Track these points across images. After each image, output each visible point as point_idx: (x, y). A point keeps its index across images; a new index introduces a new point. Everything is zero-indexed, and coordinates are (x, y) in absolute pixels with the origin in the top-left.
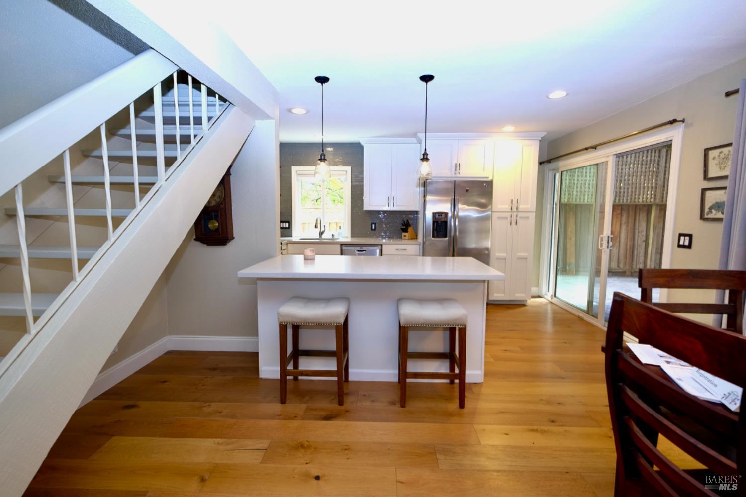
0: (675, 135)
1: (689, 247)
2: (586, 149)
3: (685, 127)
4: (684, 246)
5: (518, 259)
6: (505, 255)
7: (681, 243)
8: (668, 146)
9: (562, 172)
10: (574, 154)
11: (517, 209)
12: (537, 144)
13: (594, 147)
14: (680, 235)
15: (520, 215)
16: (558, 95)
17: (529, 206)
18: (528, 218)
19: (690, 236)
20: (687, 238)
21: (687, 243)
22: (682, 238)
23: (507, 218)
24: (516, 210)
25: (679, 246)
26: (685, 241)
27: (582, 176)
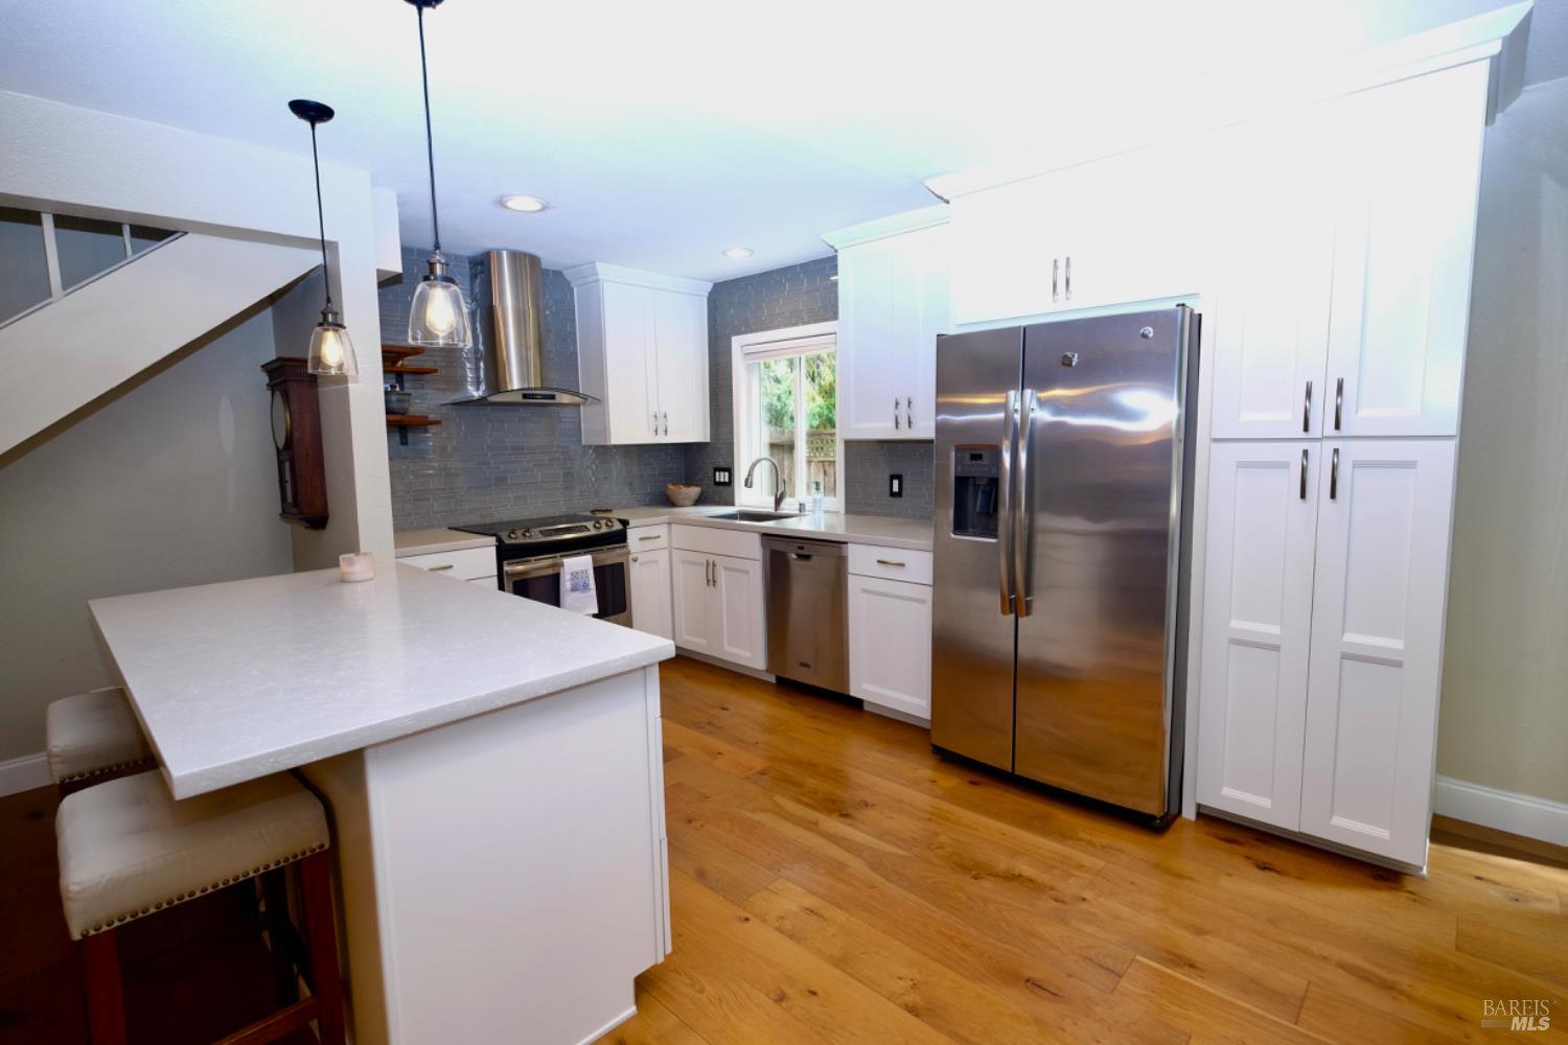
5: (1345, 656)
6: (1275, 630)
11: (1337, 427)
15: (1352, 452)
23: (1285, 465)
24: (1330, 430)
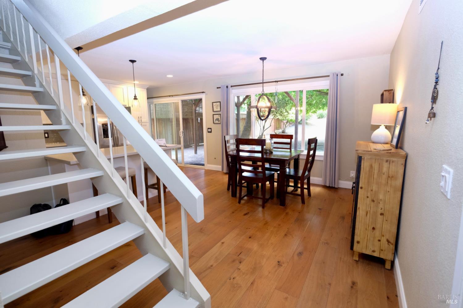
0: (202, 96)
1: (211, 132)
2: (170, 96)
3: (206, 94)
4: (209, 132)
7: (209, 131)
8: (201, 100)
9: (155, 104)
10: (161, 98)
11: (141, 121)
12: (146, 90)
13: (172, 96)
14: (208, 128)
16: (170, 76)
17: (146, 120)
18: (146, 125)
19: (211, 129)
20: (210, 129)
21: (210, 131)
22: (209, 130)
25: (208, 132)
26: (210, 130)
27: (168, 106)
